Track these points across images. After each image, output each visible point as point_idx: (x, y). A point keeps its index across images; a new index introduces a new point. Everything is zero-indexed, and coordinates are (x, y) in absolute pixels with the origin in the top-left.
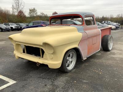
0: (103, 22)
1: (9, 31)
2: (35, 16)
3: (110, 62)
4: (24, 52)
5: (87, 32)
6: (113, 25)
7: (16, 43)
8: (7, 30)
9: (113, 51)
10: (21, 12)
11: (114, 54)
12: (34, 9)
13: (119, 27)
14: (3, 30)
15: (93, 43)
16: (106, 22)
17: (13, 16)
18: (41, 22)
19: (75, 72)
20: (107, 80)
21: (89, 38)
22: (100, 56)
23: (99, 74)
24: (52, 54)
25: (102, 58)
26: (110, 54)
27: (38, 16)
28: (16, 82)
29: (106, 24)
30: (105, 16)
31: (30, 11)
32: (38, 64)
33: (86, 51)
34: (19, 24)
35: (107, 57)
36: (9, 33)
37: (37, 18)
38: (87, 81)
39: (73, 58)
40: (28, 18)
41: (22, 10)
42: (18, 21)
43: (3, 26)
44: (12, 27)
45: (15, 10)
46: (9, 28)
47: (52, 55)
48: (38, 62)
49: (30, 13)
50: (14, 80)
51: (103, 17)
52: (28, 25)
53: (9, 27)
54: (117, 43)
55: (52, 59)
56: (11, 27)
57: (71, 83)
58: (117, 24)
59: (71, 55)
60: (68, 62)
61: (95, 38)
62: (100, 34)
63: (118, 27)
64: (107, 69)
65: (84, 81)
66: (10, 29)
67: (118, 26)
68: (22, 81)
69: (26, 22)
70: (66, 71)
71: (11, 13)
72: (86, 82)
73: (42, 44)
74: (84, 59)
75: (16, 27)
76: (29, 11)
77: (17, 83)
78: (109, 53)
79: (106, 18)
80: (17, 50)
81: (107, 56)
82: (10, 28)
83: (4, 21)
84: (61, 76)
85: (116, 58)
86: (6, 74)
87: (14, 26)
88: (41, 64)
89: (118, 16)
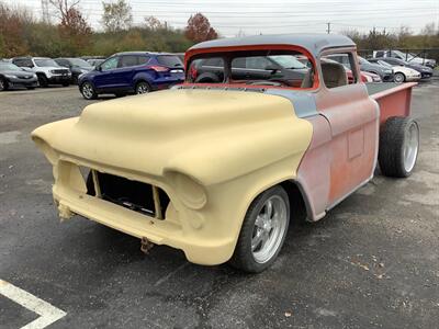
0: (375, 53)
1: (33, 88)
2: (126, 27)
3: (411, 225)
4: (91, 192)
5: (328, 113)
6: (410, 66)
7: (61, 157)
8: (25, 84)
9: (418, 177)
10: (72, 15)
11: (423, 189)
12: (122, 4)
13: (430, 74)
14: (11, 85)
15: (351, 156)
16: (385, 56)
17: (45, 28)
18: (150, 56)
19: (283, 272)
20: (408, 307)
21: (335, 138)
22: (370, 196)
23: (374, 282)
24: (199, 210)
25: (381, 207)
26: (408, 190)
27: (137, 29)
28: (65, 314)
29: (385, 61)
30: (379, 31)
31: (107, 9)
32: (145, 247)
33: (326, 187)
34: (68, 62)
35: (400, 203)
36: (30, 97)
37: (132, 37)
38: (332, 313)
39: (276, 215)
40: (98, 36)
41: (76, 7)
42: (64, 50)
43: (11, 69)
44: (43, 74)
45: (52, 9)
46: (31, 77)
47: (201, 216)
48: (145, 239)
49: (107, 18)
50: (57, 303)
51: (373, 35)
52: (100, 69)
53: (31, 72)
54: (431, 141)
55: (200, 228)
56: (38, 74)
57: (272, 319)
58: (426, 61)
59: (270, 205)
60: (258, 234)
61: (359, 135)
62: (375, 120)
63: (427, 73)
64: (404, 257)
65: (322, 312)
66: (35, 82)
67: (429, 70)
68: (88, 308)
69: (93, 54)
70: (250, 268)
71: (37, 17)
72: (330, 317)
73: (160, 173)
74: (317, 217)
75: (56, 72)
76: (103, 12)
77: (67, 319)
78: (402, 183)
79: (383, 36)
80: (66, 181)
81: (398, 198)
82: (35, 76)
83: (11, 50)
84: (233, 290)
85: (432, 207)
86: (26, 275)
87: (49, 68)
88: (155, 245)
89: (428, 28)
